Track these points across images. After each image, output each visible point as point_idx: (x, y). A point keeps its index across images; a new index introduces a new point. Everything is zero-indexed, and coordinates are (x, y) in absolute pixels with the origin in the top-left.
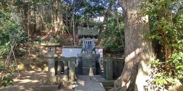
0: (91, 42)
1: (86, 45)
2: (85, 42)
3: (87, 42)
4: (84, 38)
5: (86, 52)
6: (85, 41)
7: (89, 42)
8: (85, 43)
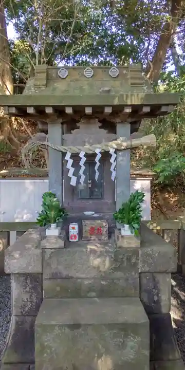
0: (106, 155)
1: (73, 182)
2: (68, 157)
3: (75, 157)
4: (55, 130)
5: (74, 229)
6: (64, 154)
7: (91, 157)
8: (64, 163)
